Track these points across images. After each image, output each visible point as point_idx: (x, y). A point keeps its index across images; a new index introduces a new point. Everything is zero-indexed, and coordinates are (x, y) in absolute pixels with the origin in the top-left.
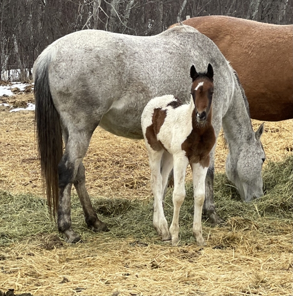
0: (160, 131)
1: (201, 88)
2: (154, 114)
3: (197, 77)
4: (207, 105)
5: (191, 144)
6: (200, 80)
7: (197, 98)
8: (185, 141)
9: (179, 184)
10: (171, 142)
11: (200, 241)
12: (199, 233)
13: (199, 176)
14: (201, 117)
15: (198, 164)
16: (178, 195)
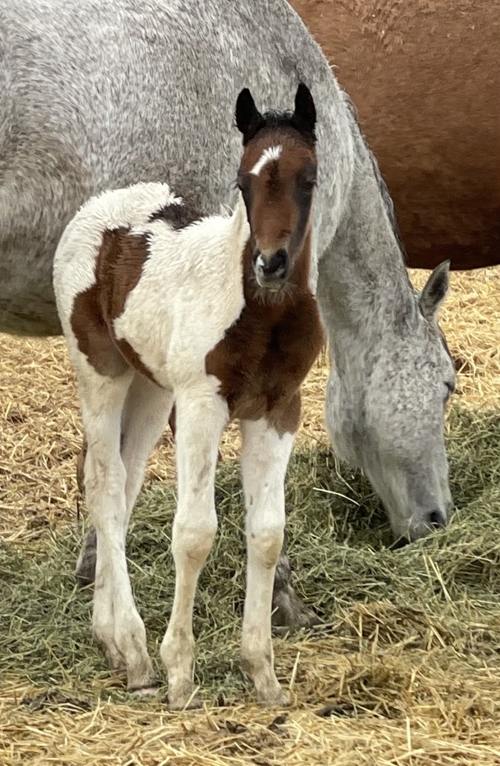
0: (127, 310)
1: (272, 167)
2: (101, 249)
3: (258, 129)
4: (293, 228)
5: (238, 356)
6: (268, 138)
7: (257, 200)
8: (220, 346)
9: (196, 490)
10: (167, 345)
11: (265, 691)
12: (264, 660)
13: (264, 465)
14: (269, 270)
15: (262, 423)
16: (192, 530)
